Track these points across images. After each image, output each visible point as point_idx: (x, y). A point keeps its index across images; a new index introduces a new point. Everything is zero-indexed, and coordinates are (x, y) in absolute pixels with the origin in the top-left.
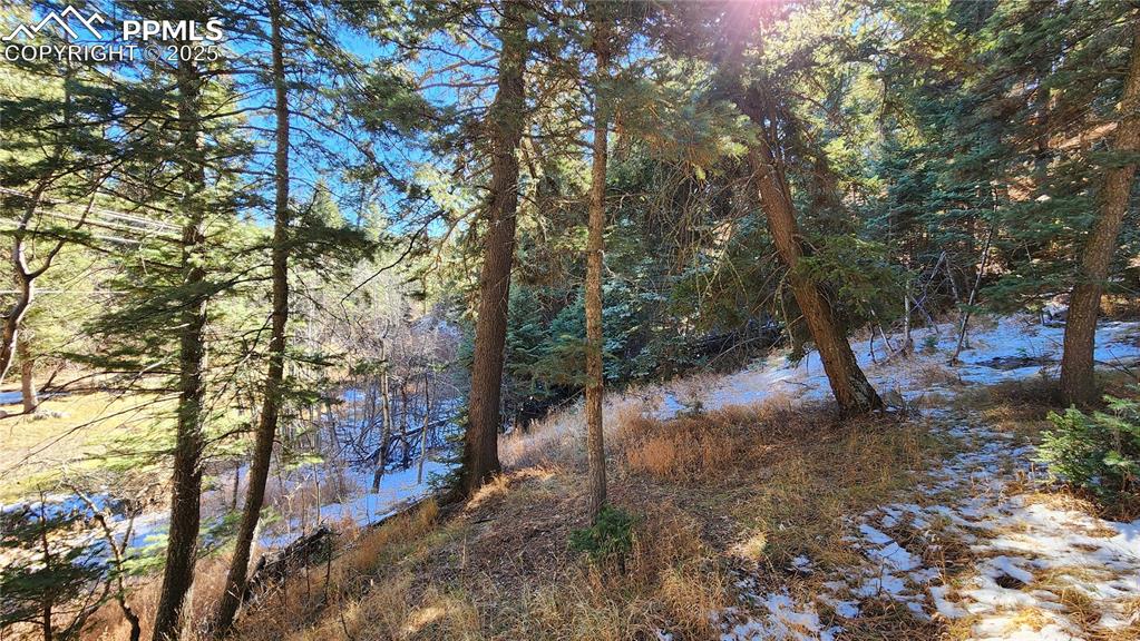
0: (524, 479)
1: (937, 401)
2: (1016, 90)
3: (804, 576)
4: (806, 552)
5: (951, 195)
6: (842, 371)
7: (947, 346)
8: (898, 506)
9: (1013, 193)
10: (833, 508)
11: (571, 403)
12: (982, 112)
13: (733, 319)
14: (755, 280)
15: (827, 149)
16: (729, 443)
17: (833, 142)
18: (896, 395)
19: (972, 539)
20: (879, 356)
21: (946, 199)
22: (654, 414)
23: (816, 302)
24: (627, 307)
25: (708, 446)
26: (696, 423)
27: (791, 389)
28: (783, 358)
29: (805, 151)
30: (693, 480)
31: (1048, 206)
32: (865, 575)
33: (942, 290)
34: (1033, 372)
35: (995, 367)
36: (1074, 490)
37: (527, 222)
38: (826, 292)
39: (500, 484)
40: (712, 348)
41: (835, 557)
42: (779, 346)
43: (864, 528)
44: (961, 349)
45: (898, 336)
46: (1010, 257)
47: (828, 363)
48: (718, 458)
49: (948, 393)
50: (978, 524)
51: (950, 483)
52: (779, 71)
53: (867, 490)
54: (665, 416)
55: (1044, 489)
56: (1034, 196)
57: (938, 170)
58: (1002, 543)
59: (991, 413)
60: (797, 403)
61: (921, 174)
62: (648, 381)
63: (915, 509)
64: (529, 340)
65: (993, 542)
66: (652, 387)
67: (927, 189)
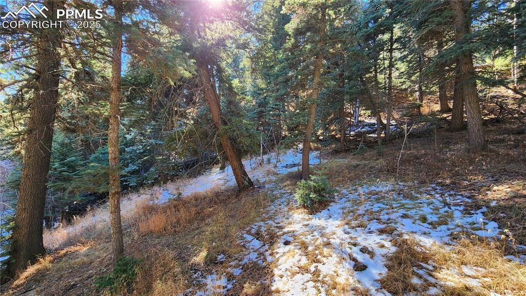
0: (65, 255)
1: (271, 181)
2: (290, 74)
3: (222, 263)
4: (223, 252)
5: (274, 107)
6: (239, 173)
7: (273, 161)
8: (256, 224)
9: (291, 108)
10: (233, 230)
11: (104, 202)
12: (281, 79)
13: (195, 152)
14: (205, 135)
15: (232, 82)
16: (193, 210)
17: (235, 80)
18: (258, 180)
19: (278, 230)
20: (253, 166)
21: (272, 108)
22: (156, 202)
23: (229, 145)
24: (141, 147)
25: (183, 214)
26: (178, 203)
27: (222, 182)
28: (219, 169)
29: (224, 82)
30: (175, 231)
31: (298, 113)
32: (245, 255)
33: (272, 141)
34: (295, 169)
35: (286, 168)
36: (304, 207)
37: (69, 95)
38: (233, 140)
39: (45, 262)
40: (187, 166)
41: (234, 250)
42: (217, 164)
43: (245, 235)
44: (277, 162)
45: (259, 158)
46: (290, 130)
47: (234, 170)
48: (187, 218)
49: (274, 178)
50: (280, 225)
51: (272, 212)
52: (212, 44)
53: (246, 220)
54: (163, 202)
55: (298, 208)
56: (296, 110)
57: (270, 97)
58: (286, 230)
59: (285, 184)
60: (223, 188)
61: (265, 98)
62: (154, 185)
63: (262, 223)
64: (72, 167)
65: (283, 230)
66: (156, 188)
67: (267, 103)
